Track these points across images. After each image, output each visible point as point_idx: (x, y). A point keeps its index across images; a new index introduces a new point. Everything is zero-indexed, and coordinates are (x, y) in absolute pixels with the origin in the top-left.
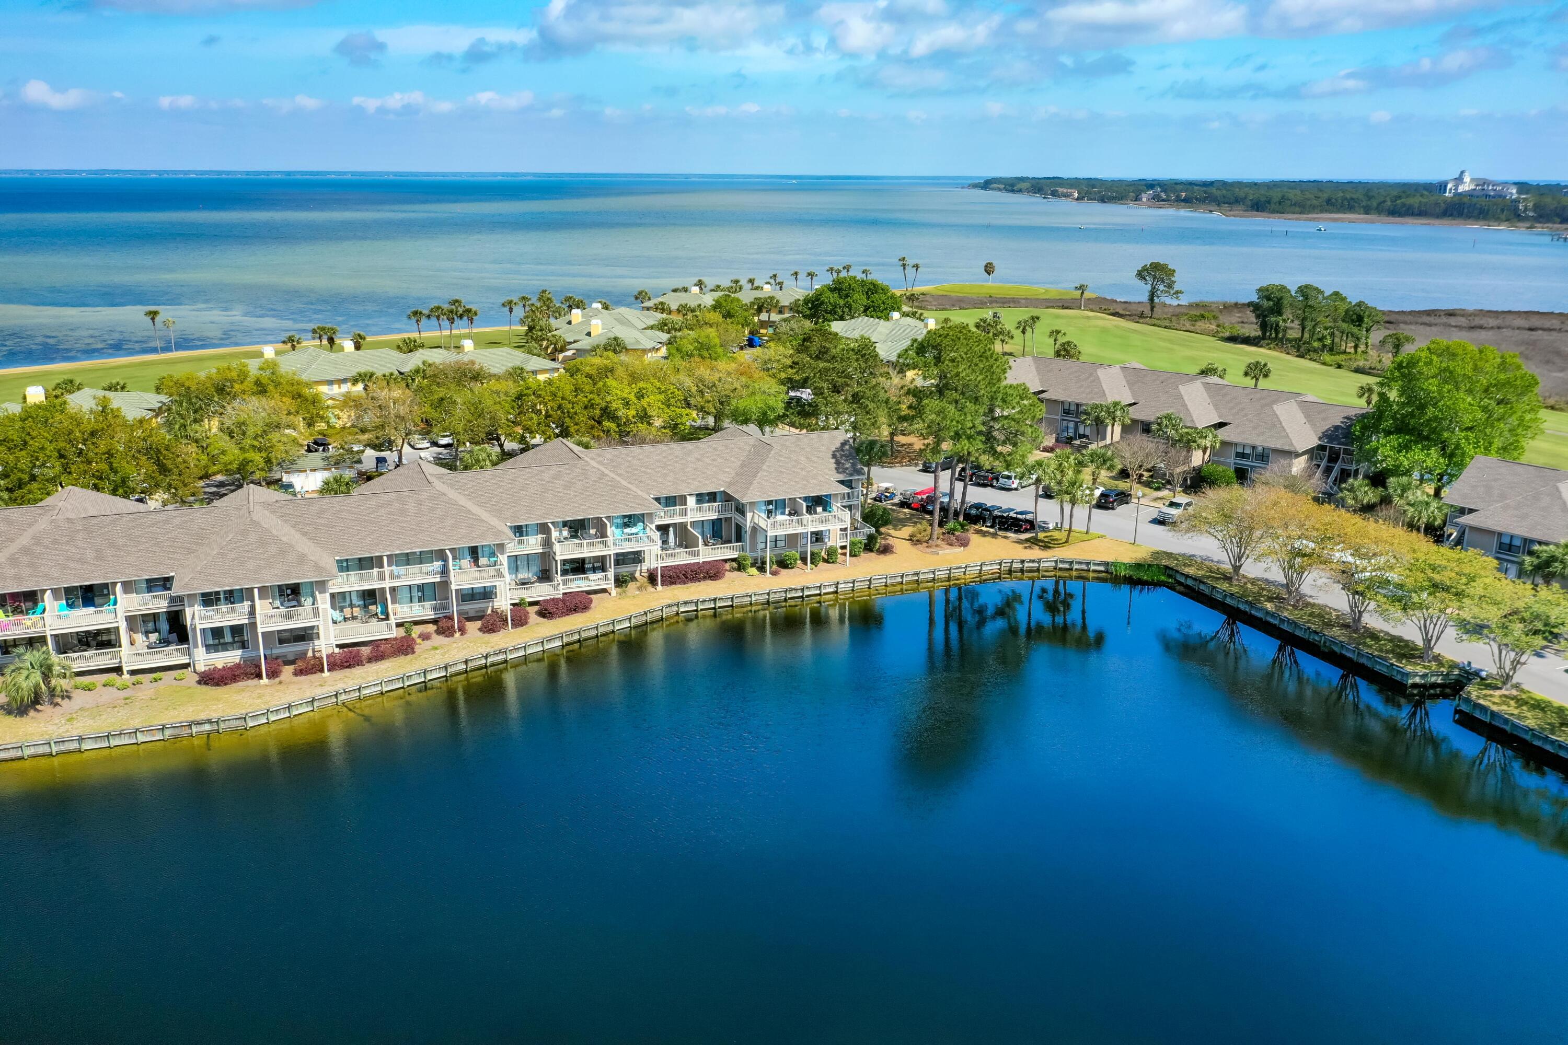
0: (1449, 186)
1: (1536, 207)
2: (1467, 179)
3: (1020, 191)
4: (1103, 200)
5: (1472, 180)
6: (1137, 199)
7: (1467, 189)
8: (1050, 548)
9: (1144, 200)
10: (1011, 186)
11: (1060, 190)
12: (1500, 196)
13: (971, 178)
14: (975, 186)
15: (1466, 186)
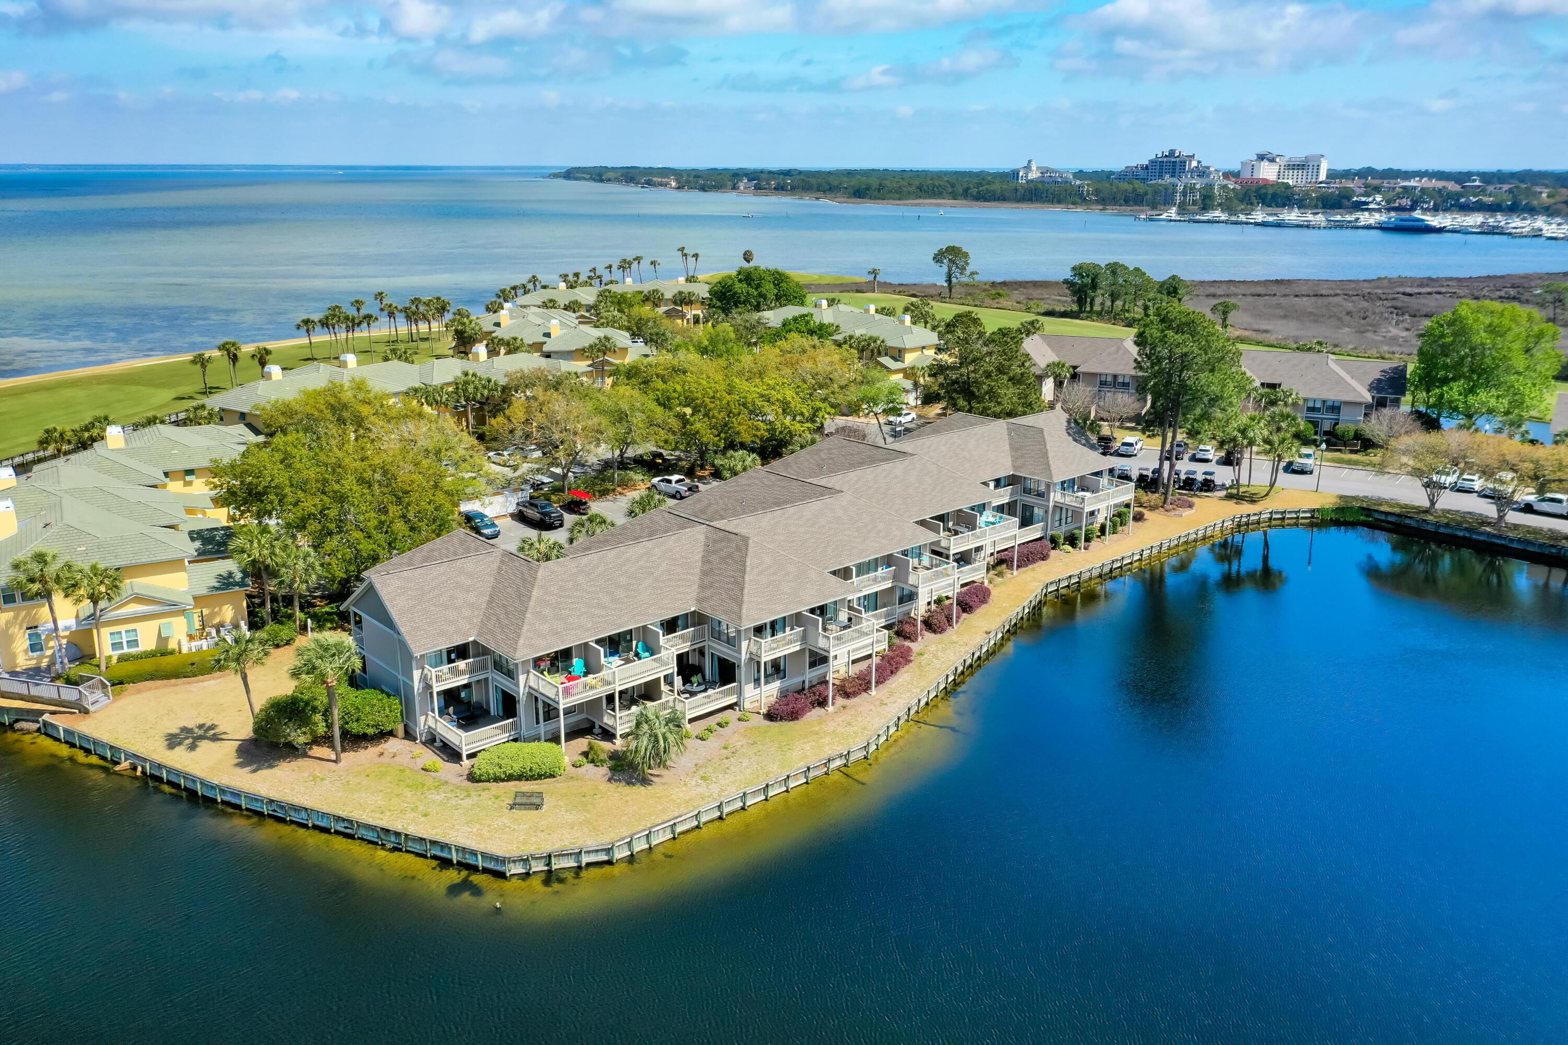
0: (1021, 174)
1: (1097, 192)
2: (1034, 168)
3: (609, 180)
4: (703, 189)
5: (1038, 168)
6: (734, 188)
7: (1035, 176)
8: (1255, 501)
9: (742, 188)
10: (599, 175)
11: (655, 179)
12: (1066, 182)
13: (551, 168)
14: (556, 176)
15: (1034, 175)
